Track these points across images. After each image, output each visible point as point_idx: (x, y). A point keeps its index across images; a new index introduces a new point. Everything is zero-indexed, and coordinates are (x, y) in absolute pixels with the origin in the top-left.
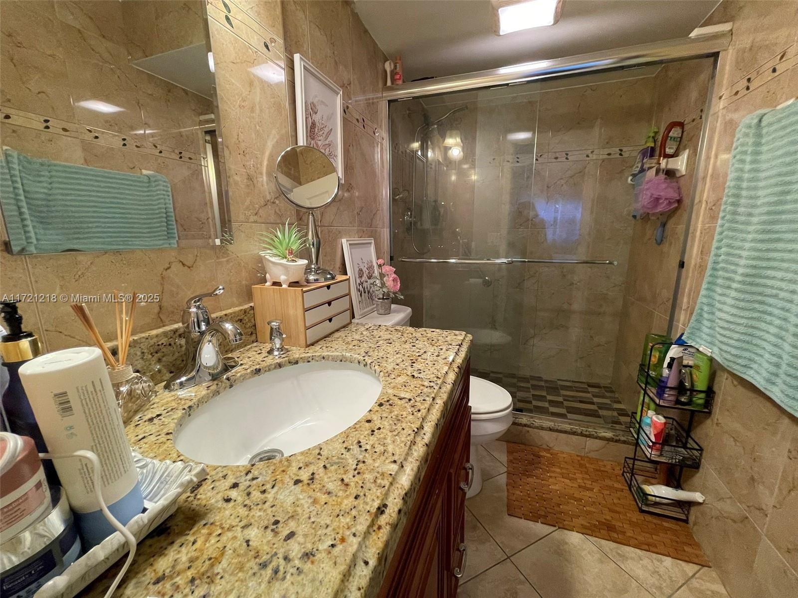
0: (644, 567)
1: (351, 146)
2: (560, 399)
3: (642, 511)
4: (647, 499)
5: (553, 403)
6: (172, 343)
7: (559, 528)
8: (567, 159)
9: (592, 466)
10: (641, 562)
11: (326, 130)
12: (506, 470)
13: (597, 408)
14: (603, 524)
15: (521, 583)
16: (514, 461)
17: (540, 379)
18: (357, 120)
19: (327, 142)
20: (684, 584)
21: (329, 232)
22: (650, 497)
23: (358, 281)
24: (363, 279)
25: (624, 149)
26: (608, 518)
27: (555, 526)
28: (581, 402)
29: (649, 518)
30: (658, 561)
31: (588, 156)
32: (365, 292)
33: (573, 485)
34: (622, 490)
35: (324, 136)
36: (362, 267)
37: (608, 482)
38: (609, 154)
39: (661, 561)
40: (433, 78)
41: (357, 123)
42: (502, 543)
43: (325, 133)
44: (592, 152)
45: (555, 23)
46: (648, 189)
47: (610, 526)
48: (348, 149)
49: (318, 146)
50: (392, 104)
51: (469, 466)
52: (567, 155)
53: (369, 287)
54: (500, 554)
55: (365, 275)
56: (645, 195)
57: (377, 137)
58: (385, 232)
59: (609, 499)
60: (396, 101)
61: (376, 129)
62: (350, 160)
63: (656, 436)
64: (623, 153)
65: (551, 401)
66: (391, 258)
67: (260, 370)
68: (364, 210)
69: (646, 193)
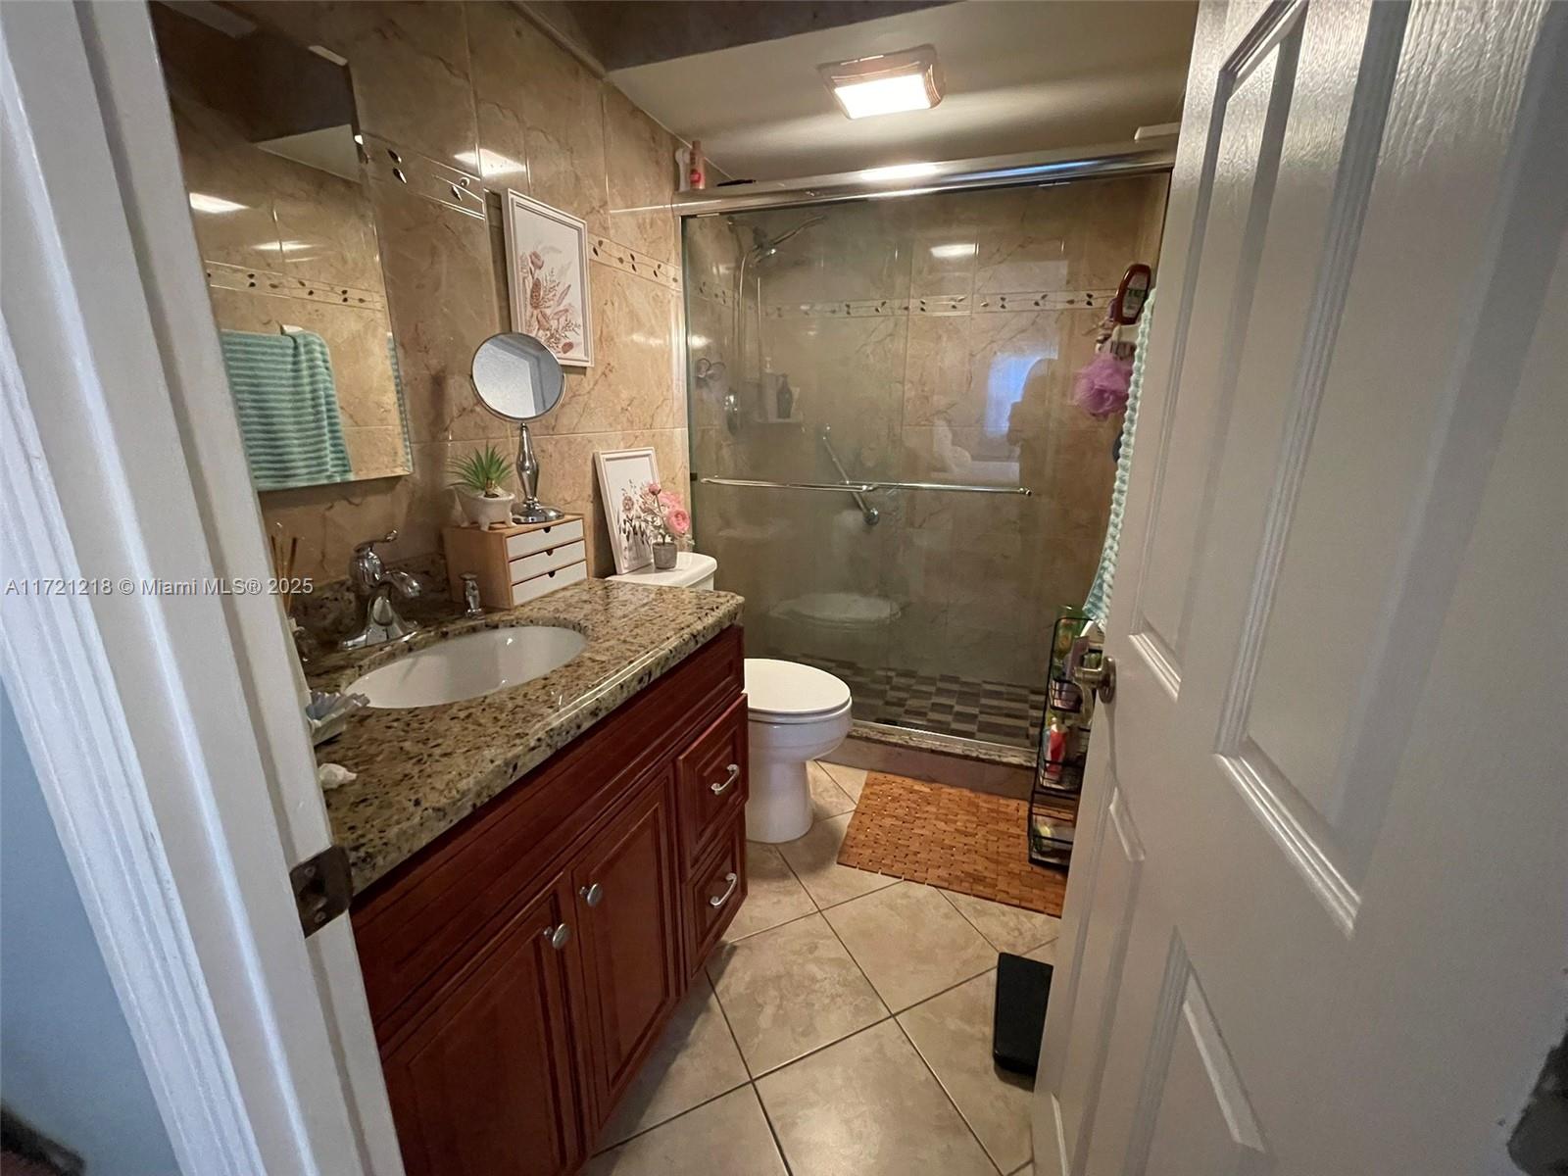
0: (1005, 925)
1: (609, 303)
2: (975, 711)
3: (1032, 861)
4: (1041, 845)
5: (961, 717)
6: (339, 597)
7: (905, 880)
8: (1003, 307)
9: (984, 805)
10: (1002, 918)
11: (560, 289)
12: (855, 807)
13: (1028, 725)
14: (968, 874)
15: (829, 938)
16: (871, 797)
17: (955, 680)
18: (621, 260)
19: (561, 308)
20: (1047, 943)
21: (570, 443)
22: (1045, 842)
23: (623, 516)
24: (633, 513)
25: (1095, 294)
26: (979, 868)
27: (900, 878)
28: (1008, 716)
29: (1037, 869)
30: (1026, 916)
31: (1037, 304)
32: (636, 534)
33: (948, 829)
34: (1018, 837)
35: (556, 298)
36: (630, 494)
37: (1003, 826)
38: (1071, 302)
39: (1030, 918)
40: (750, 182)
41: (619, 265)
42: (818, 895)
43: (558, 295)
44: (1044, 297)
45: (935, 104)
46: (1087, 376)
47: (978, 879)
48: (604, 311)
49: (544, 316)
50: (691, 221)
51: (733, 767)
52: (1003, 299)
53: (643, 525)
54: (809, 907)
55: (636, 506)
56: (1083, 384)
57: (661, 279)
58: (680, 435)
59: (993, 847)
60: (694, 216)
61: (659, 266)
62: (607, 327)
63: (1052, 752)
64: (1093, 301)
65: (958, 714)
66: (693, 477)
67: (447, 633)
68: (636, 402)
69: (1084, 381)
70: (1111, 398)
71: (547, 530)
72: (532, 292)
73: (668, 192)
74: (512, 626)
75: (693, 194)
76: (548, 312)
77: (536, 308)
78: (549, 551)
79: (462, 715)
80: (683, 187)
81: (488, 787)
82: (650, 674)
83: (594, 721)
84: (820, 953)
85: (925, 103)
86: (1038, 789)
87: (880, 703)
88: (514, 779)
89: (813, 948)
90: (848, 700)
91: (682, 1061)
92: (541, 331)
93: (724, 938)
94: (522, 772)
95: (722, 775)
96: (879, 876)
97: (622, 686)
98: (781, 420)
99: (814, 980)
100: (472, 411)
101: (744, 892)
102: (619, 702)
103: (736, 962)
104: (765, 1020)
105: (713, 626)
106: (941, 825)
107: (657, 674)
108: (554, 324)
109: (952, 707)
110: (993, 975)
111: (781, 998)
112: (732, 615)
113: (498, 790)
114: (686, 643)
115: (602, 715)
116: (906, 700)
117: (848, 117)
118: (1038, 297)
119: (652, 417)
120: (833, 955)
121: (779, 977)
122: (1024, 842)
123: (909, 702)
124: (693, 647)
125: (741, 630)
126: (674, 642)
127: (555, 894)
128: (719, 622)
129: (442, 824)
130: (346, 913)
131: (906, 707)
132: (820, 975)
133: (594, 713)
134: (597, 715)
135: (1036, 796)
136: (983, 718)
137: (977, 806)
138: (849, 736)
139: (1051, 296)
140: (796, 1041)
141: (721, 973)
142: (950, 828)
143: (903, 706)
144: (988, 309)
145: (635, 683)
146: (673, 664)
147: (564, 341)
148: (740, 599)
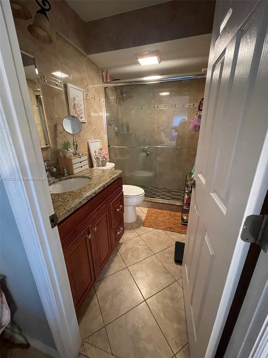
0: (177, 237)
3: (182, 224)
4: (184, 221)
8: (175, 107)
10: (176, 235)
11: (79, 105)
12: (146, 215)
13: (181, 197)
14: (169, 227)
15: (141, 240)
16: (149, 213)
17: (166, 189)
18: (92, 98)
19: (80, 109)
21: (83, 139)
22: (185, 220)
23: (94, 155)
24: (96, 154)
25: (195, 104)
26: (172, 226)
27: (155, 228)
28: (177, 196)
29: (183, 226)
31: (182, 106)
32: (97, 158)
35: (79, 107)
36: (96, 150)
37: (176, 218)
38: (190, 106)
39: (182, 235)
40: (119, 80)
41: (92, 99)
42: (139, 233)
45: (160, 63)
46: (193, 122)
47: (171, 228)
48: (89, 109)
49: (76, 111)
50: (106, 88)
51: (121, 206)
52: (175, 105)
53: (99, 156)
54: (137, 235)
55: (97, 152)
56: (192, 124)
57: (100, 102)
58: (106, 137)
59: (174, 222)
60: (107, 87)
61: (100, 99)
62: (89, 113)
63: (186, 202)
64: (194, 106)
65: (167, 196)
66: (109, 146)
67: (61, 180)
68: (96, 129)
69: (192, 123)
70: (198, 127)
71: (80, 158)
72: (74, 106)
73: (101, 82)
74: (74, 178)
75: (107, 83)
76: (77, 110)
77: (75, 109)
78: (81, 162)
79: (69, 194)
80: (105, 81)
81: (77, 207)
82: (105, 186)
83: (95, 195)
84: (140, 243)
85: (158, 62)
86: (183, 210)
87: (150, 194)
88: (81, 205)
89: (138, 243)
90: (144, 193)
91: (113, 265)
92: (76, 115)
93: (120, 241)
94: (83, 204)
95: (119, 207)
96: (151, 228)
97: (99, 188)
98: (127, 133)
99: (139, 248)
100: (63, 132)
101: (124, 232)
102: (99, 191)
103: (122, 246)
104: (129, 256)
105: (116, 177)
106: (164, 218)
107: (106, 186)
108: (78, 113)
109: (166, 194)
110: (174, 246)
111: (132, 252)
112: (120, 175)
113: (78, 207)
114: (111, 180)
115: (96, 194)
116: (156, 193)
117: (141, 65)
118: (183, 105)
119: (100, 133)
120: (142, 244)
121: (131, 248)
122: (181, 220)
123: (157, 194)
124: (113, 181)
125: (122, 178)
126: (109, 180)
127: (89, 229)
128: (117, 176)
129: (69, 213)
130: (57, 226)
131: (156, 195)
132: (140, 247)
133: (95, 193)
134: (95, 194)
135: (183, 211)
136: (172, 196)
137: (171, 214)
138: (144, 201)
139: (185, 104)
140: (136, 260)
141: (120, 248)
142: (166, 218)
143: (155, 194)
144: (172, 107)
145: (102, 188)
146: (109, 184)
147: (81, 116)
148: (121, 171)
